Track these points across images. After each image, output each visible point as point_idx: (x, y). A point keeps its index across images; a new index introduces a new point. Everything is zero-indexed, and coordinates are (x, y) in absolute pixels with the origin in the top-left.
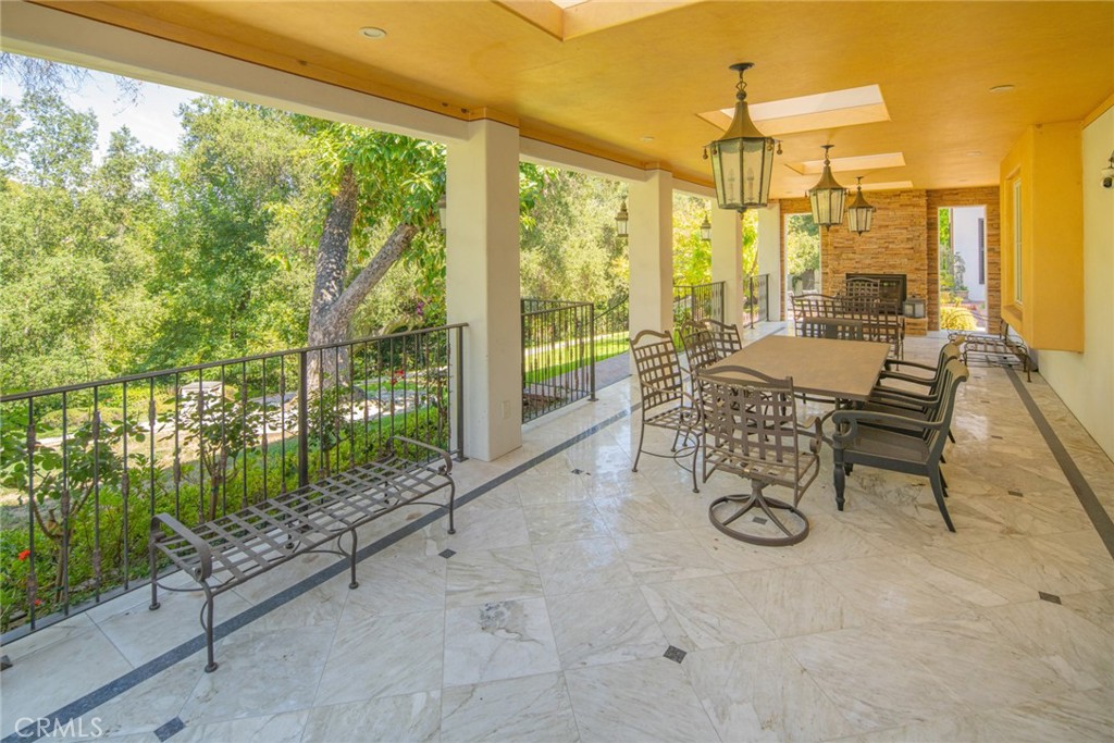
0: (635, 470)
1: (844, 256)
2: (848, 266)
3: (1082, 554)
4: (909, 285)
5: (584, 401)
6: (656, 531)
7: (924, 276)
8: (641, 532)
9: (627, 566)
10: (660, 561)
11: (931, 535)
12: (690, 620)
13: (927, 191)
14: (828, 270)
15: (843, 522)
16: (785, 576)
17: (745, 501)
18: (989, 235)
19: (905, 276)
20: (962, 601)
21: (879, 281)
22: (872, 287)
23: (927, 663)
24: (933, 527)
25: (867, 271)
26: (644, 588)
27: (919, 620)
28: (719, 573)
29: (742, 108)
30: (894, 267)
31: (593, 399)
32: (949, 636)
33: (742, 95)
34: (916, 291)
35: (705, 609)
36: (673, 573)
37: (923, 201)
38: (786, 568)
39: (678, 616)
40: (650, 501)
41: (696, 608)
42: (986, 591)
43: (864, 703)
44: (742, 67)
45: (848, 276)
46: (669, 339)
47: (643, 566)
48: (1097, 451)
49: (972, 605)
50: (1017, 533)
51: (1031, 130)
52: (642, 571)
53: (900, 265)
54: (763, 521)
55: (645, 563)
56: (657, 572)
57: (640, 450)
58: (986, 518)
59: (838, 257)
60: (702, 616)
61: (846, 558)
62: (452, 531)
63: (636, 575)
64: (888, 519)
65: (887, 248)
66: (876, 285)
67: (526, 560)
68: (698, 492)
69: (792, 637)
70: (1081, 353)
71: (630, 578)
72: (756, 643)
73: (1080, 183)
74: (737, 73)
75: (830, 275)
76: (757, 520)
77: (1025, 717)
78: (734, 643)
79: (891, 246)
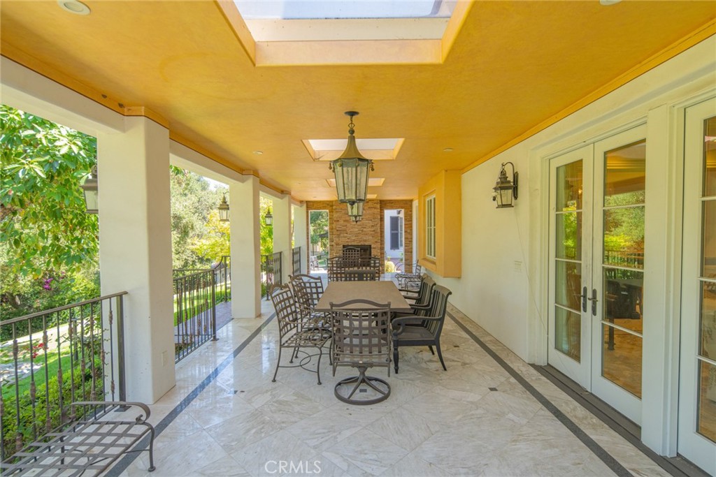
0: (274, 381)
1: (342, 235)
2: (344, 240)
3: (492, 367)
4: (372, 250)
5: (209, 343)
6: (310, 415)
7: (379, 246)
8: (302, 419)
9: (306, 443)
10: (324, 433)
11: (439, 375)
12: (361, 462)
13: (380, 201)
14: (333, 243)
15: (402, 379)
16: (393, 417)
17: (356, 381)
18: (405, 224)
19: (370, 246)
20: (468, 402)
21: (359, 249)
22: (356, 252)
23: (473, 437)
24: (437, 370)
25: (353, 244)
26: (324, 454)
27: (458, 417)
28: (360, 428)
29: (352, 140)
30: (365, 241)
31: (215, 339)
32: (472, 420)
33: (352, 132)
34: (376, 254)
35: (366, 452)
36: (335, 437)
37: (378, 206)
38: (391, 413)
39: (354, 462)
40: (295, 398)
41: (361, 453)
42: (472, 394)
43: (463, 468)
44: (352, 114)
45: (344, 246)
46: (288, 289)
47: (316, 440)
48: (472, 322)
49: (472, 403)
50: (467, 364)
51: (443, 172)
52: (316, 443)
53: (369, 240)
54: (365, 391)
55: (315, 438)
56: (327, 440)
57: (278, 366)
58: (453, 361)
59: (339, 236)
60: (367, 456)
61: (413, 398)
62: (152, 469)
63: (315, 447)
64: (418, 371)
65: (362, 231)
66: (358, 251)
67: (231, 467)
68: (320, 384)
69: (415, 449)
70: (459, 278)
71: (312, 451)
72: (401, 459)
73: (460, 199)
74: (349, 117)
75: (335, 246)
76: (361, 391)
77: (515, 445)
78: (391, 465)
79: (364, 230)
